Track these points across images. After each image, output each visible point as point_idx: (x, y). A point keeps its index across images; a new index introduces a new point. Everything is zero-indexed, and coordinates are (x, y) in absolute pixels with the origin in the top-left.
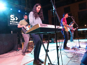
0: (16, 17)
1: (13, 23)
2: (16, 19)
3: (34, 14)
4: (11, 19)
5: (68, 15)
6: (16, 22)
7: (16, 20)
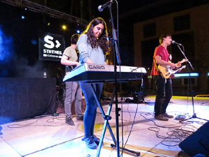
0: (57, 42)
1: (50, 54)
2: (55, 44)
3: (88, 39)
4: (46, 45)
5: (171, 40)
6: (57, 52)
7: (57, 46)
